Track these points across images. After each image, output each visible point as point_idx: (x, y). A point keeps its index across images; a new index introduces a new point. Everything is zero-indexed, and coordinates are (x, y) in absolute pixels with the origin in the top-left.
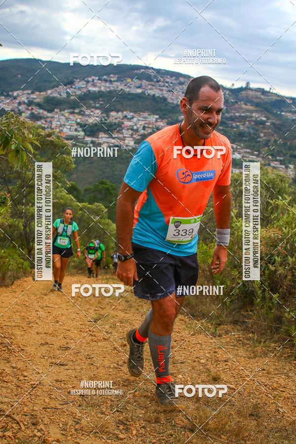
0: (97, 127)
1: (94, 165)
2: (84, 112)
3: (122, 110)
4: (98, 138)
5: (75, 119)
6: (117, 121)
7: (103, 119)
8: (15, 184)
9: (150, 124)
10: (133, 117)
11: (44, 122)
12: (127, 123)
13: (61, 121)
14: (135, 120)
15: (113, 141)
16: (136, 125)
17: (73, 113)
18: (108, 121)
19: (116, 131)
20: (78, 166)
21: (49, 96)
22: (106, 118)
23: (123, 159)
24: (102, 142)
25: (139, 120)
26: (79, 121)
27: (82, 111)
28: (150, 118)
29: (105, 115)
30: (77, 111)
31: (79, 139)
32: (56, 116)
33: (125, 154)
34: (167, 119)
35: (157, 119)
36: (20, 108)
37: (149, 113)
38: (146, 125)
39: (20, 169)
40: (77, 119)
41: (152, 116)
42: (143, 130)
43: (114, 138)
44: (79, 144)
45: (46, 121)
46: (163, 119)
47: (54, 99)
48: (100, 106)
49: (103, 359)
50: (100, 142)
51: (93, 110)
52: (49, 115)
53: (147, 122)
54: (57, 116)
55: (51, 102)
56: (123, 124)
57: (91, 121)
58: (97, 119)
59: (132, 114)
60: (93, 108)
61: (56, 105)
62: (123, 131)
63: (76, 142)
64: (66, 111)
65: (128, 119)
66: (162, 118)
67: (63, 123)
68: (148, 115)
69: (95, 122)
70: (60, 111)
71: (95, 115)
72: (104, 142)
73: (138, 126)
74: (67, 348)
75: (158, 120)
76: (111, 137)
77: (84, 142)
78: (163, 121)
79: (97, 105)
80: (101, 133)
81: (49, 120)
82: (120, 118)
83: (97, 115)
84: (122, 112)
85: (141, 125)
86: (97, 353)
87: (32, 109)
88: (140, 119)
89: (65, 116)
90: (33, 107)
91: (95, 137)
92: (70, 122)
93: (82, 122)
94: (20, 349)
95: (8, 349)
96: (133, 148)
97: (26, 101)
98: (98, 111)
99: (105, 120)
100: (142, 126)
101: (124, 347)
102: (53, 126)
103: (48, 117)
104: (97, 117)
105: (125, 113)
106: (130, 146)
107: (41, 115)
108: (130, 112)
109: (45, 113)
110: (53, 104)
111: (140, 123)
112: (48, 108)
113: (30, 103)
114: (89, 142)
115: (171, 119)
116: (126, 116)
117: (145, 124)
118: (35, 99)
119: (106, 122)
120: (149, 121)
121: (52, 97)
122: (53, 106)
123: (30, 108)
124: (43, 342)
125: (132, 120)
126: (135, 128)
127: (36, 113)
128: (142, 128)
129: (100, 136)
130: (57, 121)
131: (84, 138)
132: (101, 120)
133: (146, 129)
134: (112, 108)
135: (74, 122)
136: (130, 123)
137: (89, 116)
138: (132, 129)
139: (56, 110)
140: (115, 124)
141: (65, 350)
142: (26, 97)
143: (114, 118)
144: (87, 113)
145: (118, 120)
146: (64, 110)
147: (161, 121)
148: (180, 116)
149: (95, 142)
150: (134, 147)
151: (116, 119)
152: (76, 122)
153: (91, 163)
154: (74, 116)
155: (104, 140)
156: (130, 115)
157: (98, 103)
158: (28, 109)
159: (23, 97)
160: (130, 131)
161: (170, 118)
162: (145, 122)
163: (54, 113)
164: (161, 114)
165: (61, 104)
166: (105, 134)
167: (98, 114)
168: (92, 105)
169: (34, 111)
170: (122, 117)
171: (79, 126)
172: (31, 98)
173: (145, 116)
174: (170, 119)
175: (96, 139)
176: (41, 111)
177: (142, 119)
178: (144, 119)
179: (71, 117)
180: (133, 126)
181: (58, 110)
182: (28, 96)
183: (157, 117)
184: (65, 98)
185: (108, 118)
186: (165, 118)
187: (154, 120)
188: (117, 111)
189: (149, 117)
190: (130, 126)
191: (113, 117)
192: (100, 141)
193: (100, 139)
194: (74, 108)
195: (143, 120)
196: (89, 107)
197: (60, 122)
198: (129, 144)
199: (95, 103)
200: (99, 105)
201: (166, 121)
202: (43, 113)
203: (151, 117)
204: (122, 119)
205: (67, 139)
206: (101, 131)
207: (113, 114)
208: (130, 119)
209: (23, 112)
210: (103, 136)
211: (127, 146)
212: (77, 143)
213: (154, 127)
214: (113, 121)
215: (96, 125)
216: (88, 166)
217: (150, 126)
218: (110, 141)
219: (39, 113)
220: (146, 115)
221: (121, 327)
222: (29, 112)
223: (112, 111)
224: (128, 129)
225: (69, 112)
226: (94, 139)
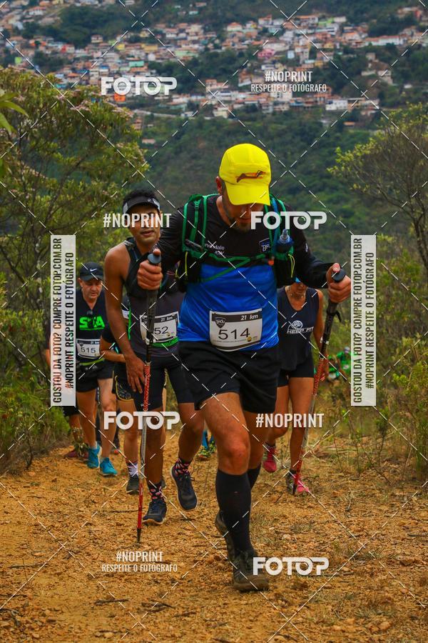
0: (199, 68)
1: (201, 162)
2: (163, 35)
3: (255, 15)
4: (203, 94)
5: (143, 54)
6: (244, 46)
7: (210, 46)
8: (13, 228)
9: (325, 40)
10: (283, 30)
11: (71, 74)
12: (270, 47)
13: (110, 65)
14: (288, 35)
15: (241, 96)
16: (292, 48)
17: (135, 41)
18: (224, 48)
19: (245, 69)
20: (165, 168)
21: (73, 5)
22: (217, 41)
23: (272, 139)
24: (214, 103)
25: (299, 35)
26: (152, 57)
27: (157, 33)
28: (325, 26)
29: (212, 35)
30: (144, 34)
31: (158, 102)
32: (95, 55)
33: (274, 126)
34: (367, 20)
35: (342, 26)
36: (9, 44)
37: (320, 14)
38: (318, 46)
39: (21, 191)
40: (147, 54)
41: (330, 20)
42: (310, 59)
43: (241, 90)
44: (160, 115)
45: (74, 70)
46: (357, 25)
47: (86, 14)
48: (199, 13)
49: (249, 624)
50: (209, 103)
51: (183, 26)
52: (81, 53)
53: (320, 37)
54: (99, 54)
55: (79, 21)
56: (261, 50)
57: (180, 54)
58: (196, 46)
59: (278, 23)
60: (182, 21)
61: (94, 27)
62: (263, 67)
63: (153, 112)
64: (119, 39)
65: (271, 35)
66: (354, 21)
67: (116, 70)
68: (319, 19)
69: (191, 55)
70: (105, 39)
71: (189, 38)
72: (219, 104)
73: (298, 50)
74: (162, 607)
75: (346, 28)
76: (235, 87)
77: (173, 108)
78: (359, 28)
79: (191, 13)
80: (209, 81)
81: (80, 66)
82: (251, 37)
83: (196, 38)
84: (256, 21)
85: (304, 47)
86: (233, 612)
87: (37, 44)
88: (299, 32)
89: (117, 51)
90: (40, 40)
91: (197, 94)
92: (132, 64)
93: (159, 61)
94: (44, 621)
95: (16, 622)
96: (292, 107)
97: (20, 26)
98: (195, 28)
99: (216, 47)
100: (308, 50)
101: (301, 590)
102: (92, 78)
103: (77, 59)
104: (194, 42)
105: (261, 22)
106: (283, 103)
107: (61, 56)
108: (274, 18)
109: (70, 49)
110: (85, 25)
111: (301, 43)
112: (74, 36)
113: (31, 30)
114: (184, 106)
115: (379, 21)
116: (265, 30)
117: (315, 42)
118: (40, 17)
119: (219, 51)
120: (324, 34)
121: (82, 8)
122: (86, 30)
123: (32, 42)
124: (102, 597)
125: (281, 38)
126: (291, 55)
127: (49, 52)
128: (307, 55)
129: (208, 89)
130: (102, 66)
131: (170, 99)
132: (207, 49)
133: (318, 55)
134: (229, 15)
135: (141, 63)
136: (277, 47)
137: (175, 42)
138: (285, 61)
139: (94, 40)
140: (241, 54)
141: (154, 612)
142: (18, 17)
143: (236, 40)
144: (169, 36)
145: (247, 42)
146: (114, 37)
147: (352, 31)
148: (401, 8)
149: (198, 106)
150: (295, 104)
151: (242, 40)
152: (146, 62)
153: (194, 157)
154: (141, 49)
155: (218, 99)
156: (274, 25)
157: (194, 8)
158: (28, 47)
159: (12, 16)
160: (278, 65)
161: (374, 17)
162: (312, 38)
163: (90, 46)
164: (351, 13)
165: (105, 21)
166: (219, 82)
167: (197, 34)
168: (179, 13)
169: (41, 49)
170: (254, 33)
171: (154, 71)
172: (33, 17)
173: (311, 22)
174: (375, 21)
175: (199, 98)
176: (60, 46)
177: (304, 32)
178: (310, 31)
179: (133, 51)
180: (285, 52)
181: (100, 39)
182: (24, 13)
183: (343, 20)
184: (111, 6)
185: (223, 40)
186: (362, 20)
187: (336, 29)
188: (243, 22)
189: (321, 23)
190: (278, 53)
191: (234, 36)
192: (210, 100)
193: (210, 97)
194: (138, 29)
195: (307, 34)
196: (173, 21)
197: (107, 66)
198: (279, 100)
199: (187, 8)
200: (196, 12)
201: (365, 26)
202: (64, 49)
203: (328, 23)
204: (258, 39)
205: (132, 107)
206: (209, 77)
207: (233, 28)
208: (276, 38)
209: (17, 55)
210: (215, 87)
211: (276, 104)
212: (155, 114)
213: (338, 47)
214: (236, 46)
215: (194, 63)
216: (188, 165)
217: (328, 46)
218: (233, 99)
219: (55, 53)
220: (313, 19)
221: (294, 542)
222: (31, 53)
223: (229, 22)
224: (274, 62)
225: (125, 41)
226: (194, 98)
